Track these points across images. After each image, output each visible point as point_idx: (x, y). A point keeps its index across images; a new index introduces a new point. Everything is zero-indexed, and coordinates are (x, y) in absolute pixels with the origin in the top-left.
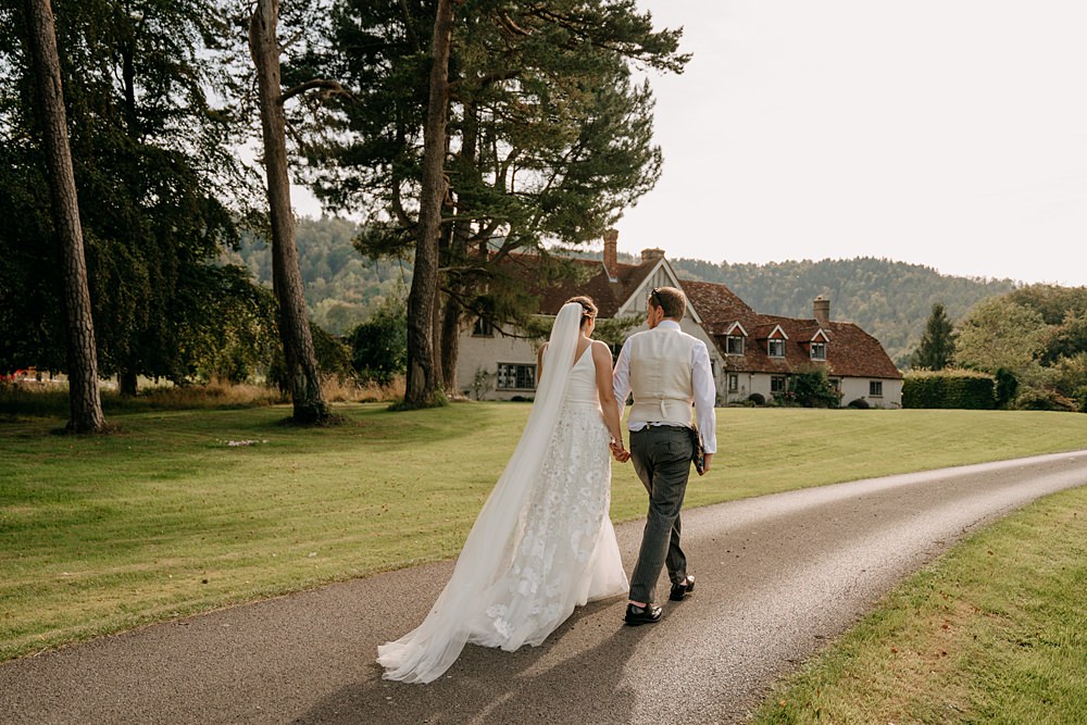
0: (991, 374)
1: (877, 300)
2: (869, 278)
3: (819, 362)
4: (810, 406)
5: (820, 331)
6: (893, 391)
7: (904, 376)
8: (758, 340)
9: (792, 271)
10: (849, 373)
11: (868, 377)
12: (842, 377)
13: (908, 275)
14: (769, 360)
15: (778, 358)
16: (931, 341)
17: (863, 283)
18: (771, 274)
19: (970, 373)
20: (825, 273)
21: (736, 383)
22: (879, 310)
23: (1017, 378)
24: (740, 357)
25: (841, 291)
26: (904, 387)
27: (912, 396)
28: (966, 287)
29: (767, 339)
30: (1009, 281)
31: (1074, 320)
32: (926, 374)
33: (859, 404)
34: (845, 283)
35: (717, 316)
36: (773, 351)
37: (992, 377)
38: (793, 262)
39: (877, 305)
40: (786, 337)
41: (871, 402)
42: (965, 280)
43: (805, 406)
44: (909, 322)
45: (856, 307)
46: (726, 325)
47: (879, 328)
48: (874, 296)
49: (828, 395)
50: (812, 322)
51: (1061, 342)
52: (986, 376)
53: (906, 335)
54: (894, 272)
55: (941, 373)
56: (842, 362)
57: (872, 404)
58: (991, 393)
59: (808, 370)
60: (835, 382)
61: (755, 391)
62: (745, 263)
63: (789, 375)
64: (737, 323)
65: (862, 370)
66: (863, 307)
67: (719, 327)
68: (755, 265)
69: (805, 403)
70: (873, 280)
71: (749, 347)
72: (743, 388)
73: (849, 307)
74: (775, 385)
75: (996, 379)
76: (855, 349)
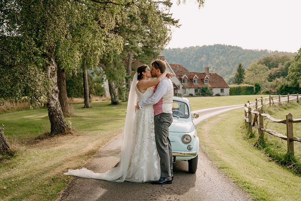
0: (253, 85)
1: (222, 59)
2: (219, 51)
3: (207, 84)
4: (205, 96)
5: (207, 76)
6: (227, 91)
7: (230, 87)
8: (191, 79)
9: (192, 50)
10: (215, 87)
11: (220, 88)
12: (213, 88)
13: (232, 50)
14: (194, 85)
15: (196, 84)
16: (238, 75)
17: (217, 53)
18: (185, 51)
19: (248, 85)
20: (204, 50)
21: (186, 91)
22: (223, 62)
23: (260, 86)
24: (186, 84)
25: (210, 56)
26: (230, 90)
27: (232, 92)
28: (252, 53)
29: (193, 79)
30: (266, 50)
31: (282, 66)
32: (236, 86)
33: (218, 95)
34: (211, 53)
35: (179, 73)
36: (195, 82)
37: (253, 86)
38: (193, 47)
39: (222, 60)
40: (198, 78)
41: (221, 94)
42: (252, 50)
43: (204, 96)
44: (233, 66)
45: (215, 61)
46: (182, 75)
47: (223, 68)
48: (221, 57)
49: (210, 93)
50: (204, 73)
51: (278, 73)
52: (252, 86)
53: (232, 70)
54: (227, 49)
55: (240, 85)
56: (213, 84)
57: (221, 95)
58: (253, 90)
59: (204, 87)
60: (211, 89)
61: (190, 93)
62: (177, 48)
63: (199, 88)
64: (185, 75)
65: (218, 86)
66: (217, 61)
67: (180, 76)
68: (180, 48)
69: (204, 95)
70: (221, 52)
71: (188, 81)
72: (187, 92)
73: (213, 62)
74: (196, 91)
75: (255, 86)
76: (216, 80)
